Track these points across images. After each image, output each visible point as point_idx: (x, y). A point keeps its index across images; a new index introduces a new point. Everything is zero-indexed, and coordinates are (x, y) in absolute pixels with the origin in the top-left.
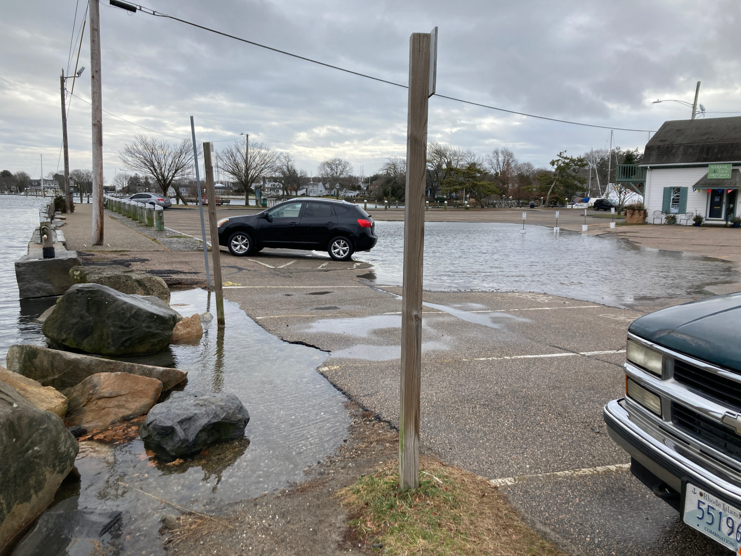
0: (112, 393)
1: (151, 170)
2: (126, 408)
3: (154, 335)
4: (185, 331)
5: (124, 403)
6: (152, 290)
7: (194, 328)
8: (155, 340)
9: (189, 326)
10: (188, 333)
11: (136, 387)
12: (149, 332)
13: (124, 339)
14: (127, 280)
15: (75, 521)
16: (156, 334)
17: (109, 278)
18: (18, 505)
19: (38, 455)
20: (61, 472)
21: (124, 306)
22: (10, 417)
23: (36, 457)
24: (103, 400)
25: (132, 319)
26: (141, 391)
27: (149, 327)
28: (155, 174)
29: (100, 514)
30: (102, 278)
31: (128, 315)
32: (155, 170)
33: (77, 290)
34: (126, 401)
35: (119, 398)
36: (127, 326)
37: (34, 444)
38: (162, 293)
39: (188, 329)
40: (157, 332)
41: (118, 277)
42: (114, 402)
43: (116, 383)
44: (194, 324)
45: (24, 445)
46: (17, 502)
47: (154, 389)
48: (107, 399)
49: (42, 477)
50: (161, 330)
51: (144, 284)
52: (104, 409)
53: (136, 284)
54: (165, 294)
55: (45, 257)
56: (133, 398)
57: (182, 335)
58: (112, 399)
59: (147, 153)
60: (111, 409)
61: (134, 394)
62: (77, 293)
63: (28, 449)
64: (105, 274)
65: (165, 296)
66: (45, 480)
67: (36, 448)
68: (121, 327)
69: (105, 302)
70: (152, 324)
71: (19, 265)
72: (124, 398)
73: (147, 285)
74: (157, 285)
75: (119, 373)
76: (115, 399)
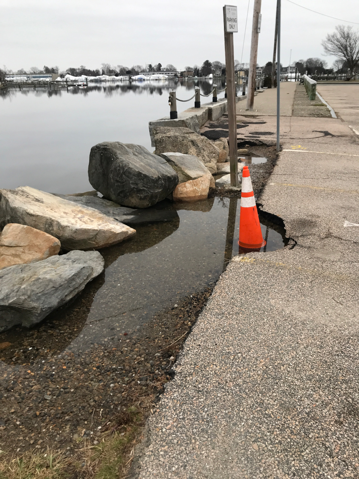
0: (11, 243)
2: (21, 258)
5: (20, 253)
11: (34, 242)
13: (119, 191)
14: (183, 140)
16: (141, 190)
17: (169, 137)
21: (121, 164)
24: (4, 247)
25: (124, 176)
26: (37, 246)
27: (136, 184)
31: (122, 171)
34: (23, 252)
35: (17, 248)
36: (120, 180)
41: (176, 137)
42: (12, 251)
43: (20, 235)
47: (48, 246)
48: (7, 248)
52: (2, 255)
56: (30, 250)
57: (187, 192)
58: (12, 248)
60: (7, 257)
61: (31, 247)
68: (117, 181)
70: (139, 182)
72: (21, 249)
73: (199, 145)
75: (25, 226)
76: (14, 248)
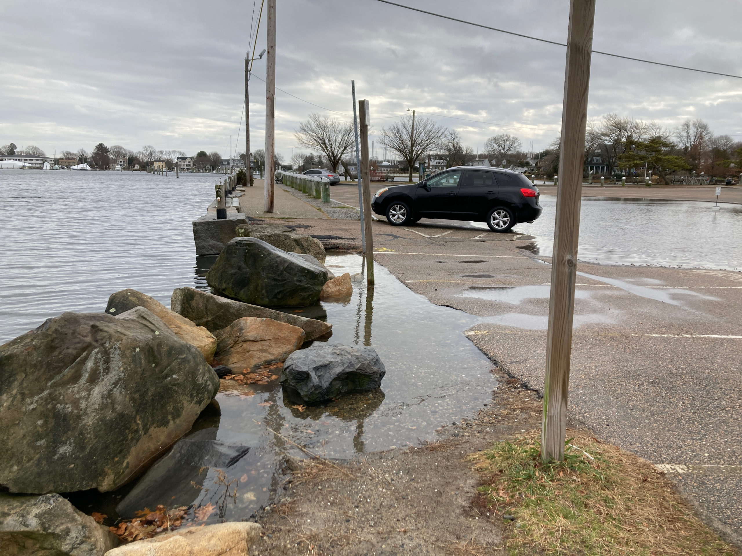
0: (256, 338)
1: (322, 147)
2: (269, 353)
3: (304, 289)
4: (335, 289)
5: (267, 348)
6: (309, 250)
7: (345, 287)
8: (305, 294)
9: (340, 284)
10: (339, 291)
11: (280, 334)
12: (299, 285)
13: (276, 291)
14: (286, 239)
15: (206, 450)
16: (306, 288)
17: (269, 236)
18: (155, 428)
19: (176, 382)
20: (199, 403)
21: (278, 259)
22: (150, 343)
23: (174, 385)
24: (249, 343)
25: (285, 272)
26: (284, 338)
27: (300, 281)
28: (326, 151)
29: (229, 447)
30: (263, 236)
31: (281, 268)
32: (326, 147)
33: (236, 242)
34: (269, 346)
35: (263, 343)
36: (280, 278)
37: (172, 372)
38: (318, 253)
39: (338, 287)
40: (306, 286)
41: (278, 236)
42: (257, 346)
43: (261, 328)
44: (344, 283)
45: (163, 372)
46: (155, 425)
47: (297, 337)
48: (252, 343)
49: (179, 405)
50: (311, 285)
51: (301, 244)
52: (248, 352)
53: (294, 243)
54: (321, 254)
55: (218, 218)
56: (276, 343)
57: (332, 292)
58: (257, 343)
59: (320, 132)
60: (255, 353)
61: (277, 340)
62: (236, 245)
63: (167, 376)
64: (266, 233)
65: (321, 256)
66: (183, 408)
67: (174, 376)
68: (274, 280)
69: (261, 255)
70: (303, 279)
71: (197, 224)
72: (267, 343)
74: (313, 245)
75: (265, 319)
76: (260, 343)
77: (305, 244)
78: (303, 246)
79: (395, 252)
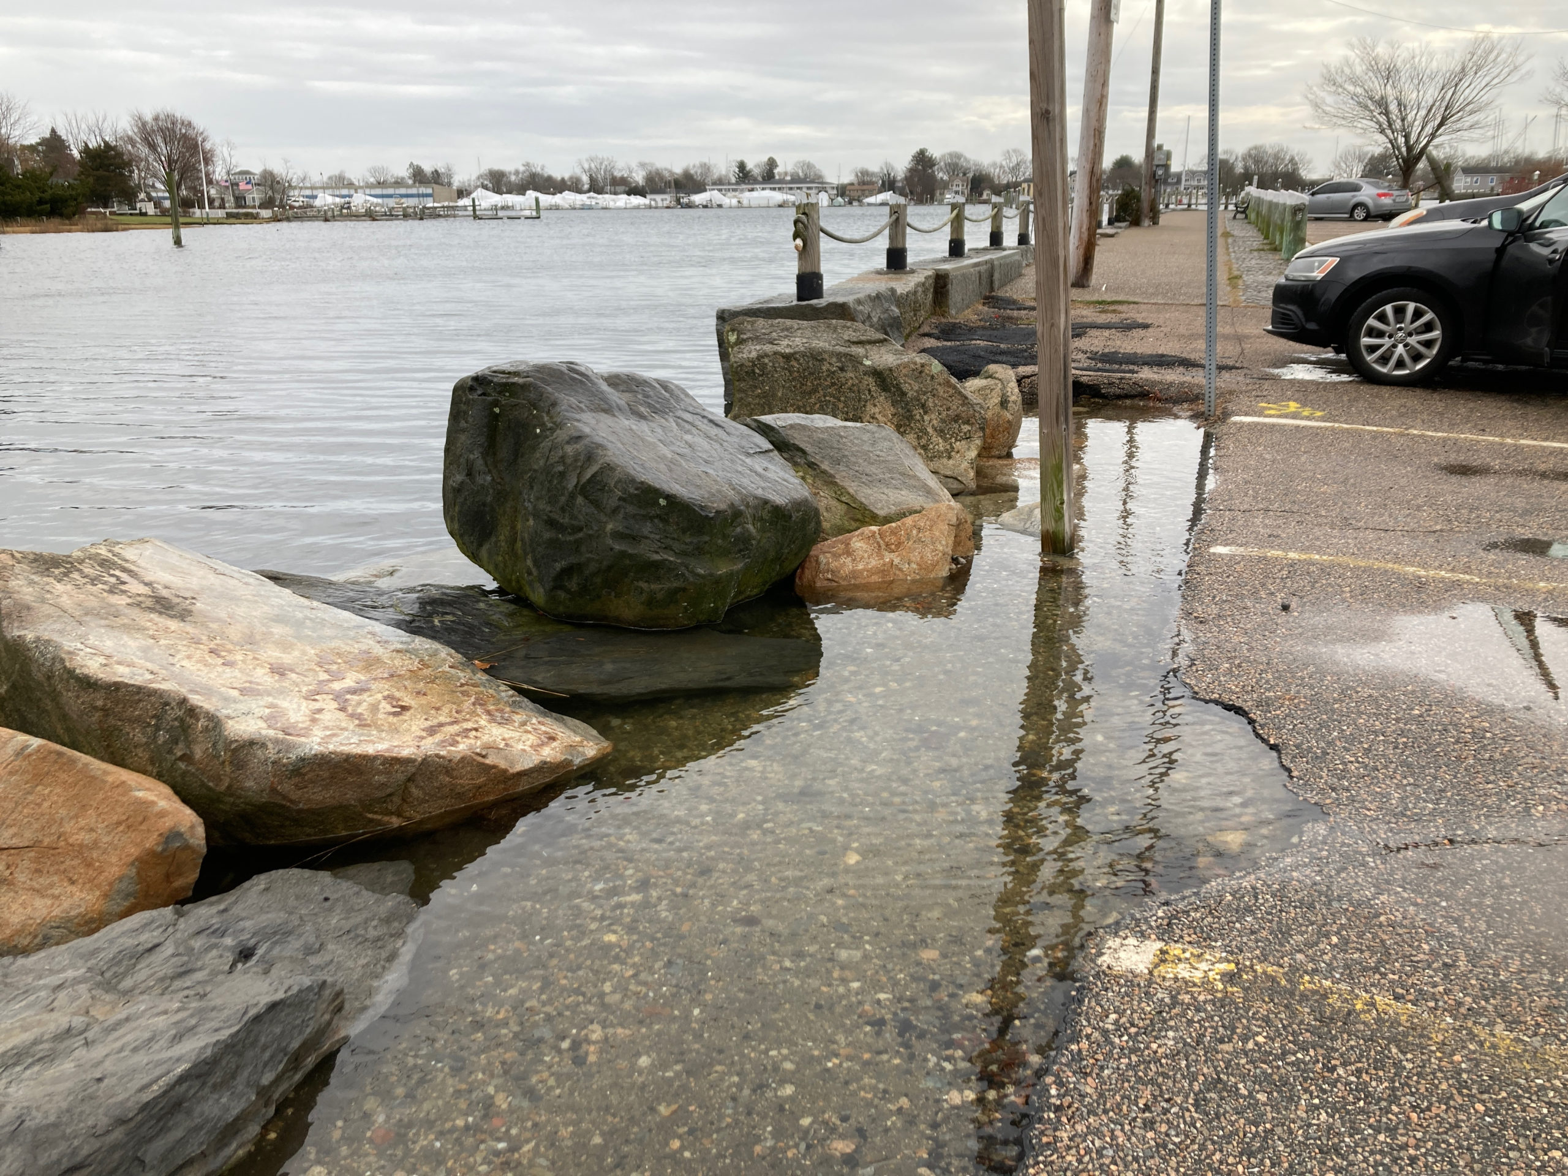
1: (1378, 122)
3: (652, 569)
4: (874, 562)
6: (923, 406)
9: (899, 544)
10: (884, 571)
14: (842, 369)
16: (656, 565)
17: (787, 357)
25: (580, 500)
30: (767, 355)
31: (571, 483)
32: (1390, 122)
36: (566, 521)
39: (890, 557)
40: (657, 557)
41: (816, 356)
44: (919, 540)
47: (134, 851)
51: (898, 387)
53: (870, 381)
59: (1376, 82)
61: (48, 854)
68: (552, 523)
69: (535, 428)
70: (647, 529)
71: (726, 315)
73: (905, 387)
74: (941, 391)
77: (911, 388)
78: (904, 394)
79: (1323, 419)
